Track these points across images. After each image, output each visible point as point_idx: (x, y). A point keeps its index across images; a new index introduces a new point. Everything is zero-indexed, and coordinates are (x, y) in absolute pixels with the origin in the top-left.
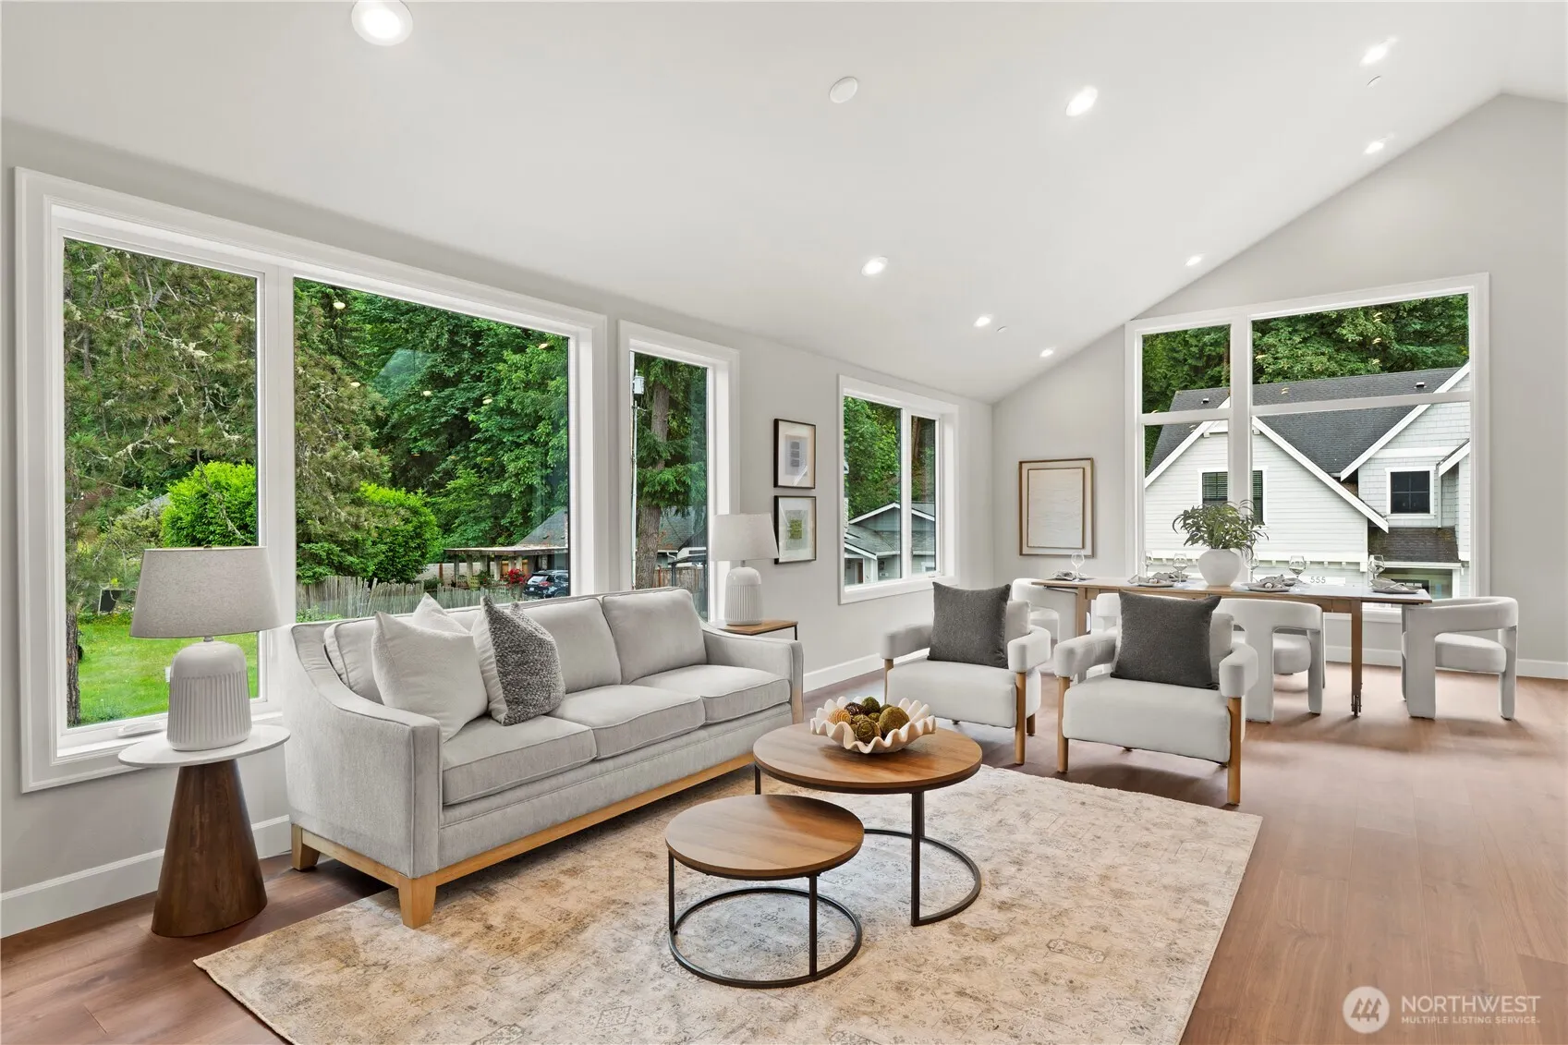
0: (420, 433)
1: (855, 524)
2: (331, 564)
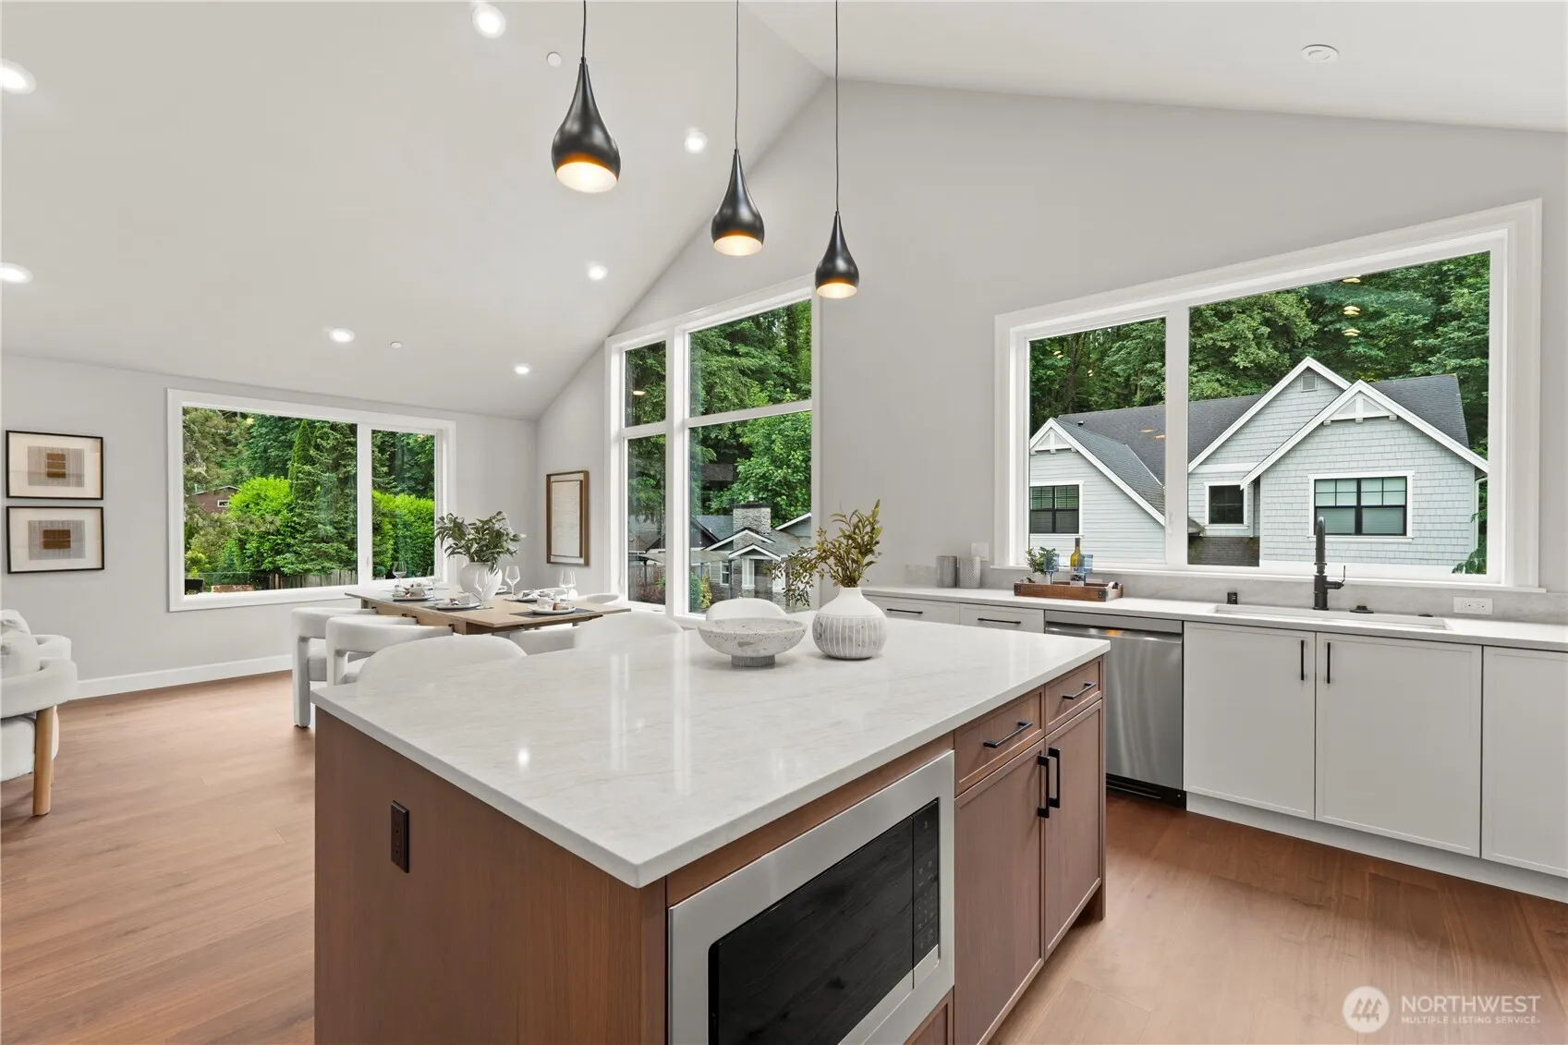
1: (781, 530)
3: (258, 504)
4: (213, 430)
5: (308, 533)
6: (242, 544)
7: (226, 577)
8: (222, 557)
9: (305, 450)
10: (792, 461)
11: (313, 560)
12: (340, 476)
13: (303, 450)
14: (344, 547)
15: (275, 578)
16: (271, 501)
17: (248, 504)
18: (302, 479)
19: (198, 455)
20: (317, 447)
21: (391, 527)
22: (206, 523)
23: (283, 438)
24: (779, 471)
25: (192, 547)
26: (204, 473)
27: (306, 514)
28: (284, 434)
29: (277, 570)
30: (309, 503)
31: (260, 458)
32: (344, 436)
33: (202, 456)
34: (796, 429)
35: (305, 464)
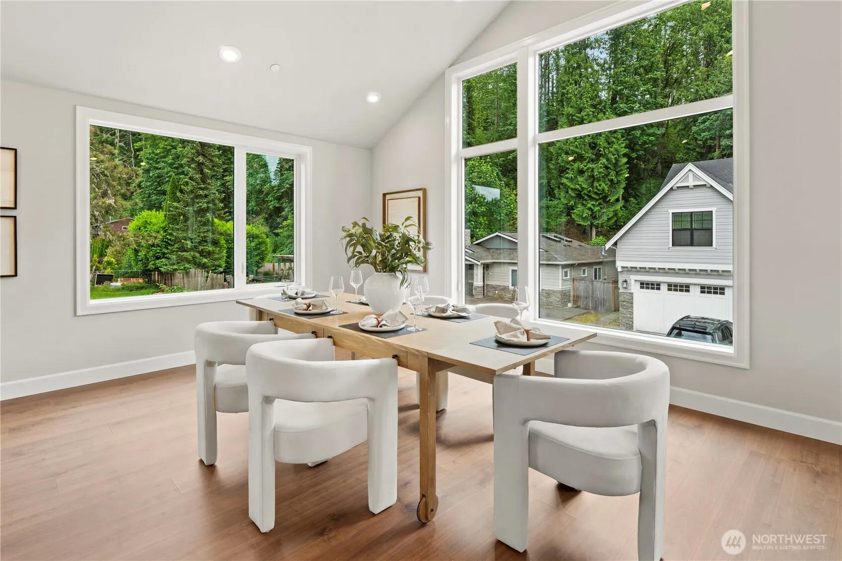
0: (273, 197)
1: (477, 244)
2: (195, 263)
3: (146, 227)
4: (119, 175)
5: (176, 246)
6: (136, 251)
7: (127, 273)
8: (125, 260)
9: (174, 193)
10: (478, 199)
11: (178, 263)
12: (195, 209)
13: (172, 193)
14: (197, 255)
15: (155, 274)
16: (154, 225)
17: (140, 227)
18: (172, 211)
19: (109, 192)
20: (181, 191)
21: (224, 242)
22: (114, 238)
23: (159, 189)
24: (470, 206)
25: (108, 254)
26: (113, 204)
27: (174, 234)
28: (160, 186)
29: (157, 269)
30: (176, 227)
31: (146, 201)
32: (198, 184)
33: (112, 193)
34: (480, 178)
35: (174, 202)
